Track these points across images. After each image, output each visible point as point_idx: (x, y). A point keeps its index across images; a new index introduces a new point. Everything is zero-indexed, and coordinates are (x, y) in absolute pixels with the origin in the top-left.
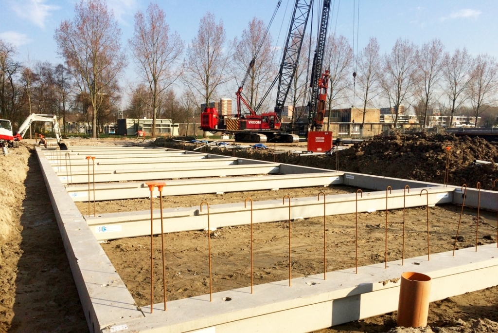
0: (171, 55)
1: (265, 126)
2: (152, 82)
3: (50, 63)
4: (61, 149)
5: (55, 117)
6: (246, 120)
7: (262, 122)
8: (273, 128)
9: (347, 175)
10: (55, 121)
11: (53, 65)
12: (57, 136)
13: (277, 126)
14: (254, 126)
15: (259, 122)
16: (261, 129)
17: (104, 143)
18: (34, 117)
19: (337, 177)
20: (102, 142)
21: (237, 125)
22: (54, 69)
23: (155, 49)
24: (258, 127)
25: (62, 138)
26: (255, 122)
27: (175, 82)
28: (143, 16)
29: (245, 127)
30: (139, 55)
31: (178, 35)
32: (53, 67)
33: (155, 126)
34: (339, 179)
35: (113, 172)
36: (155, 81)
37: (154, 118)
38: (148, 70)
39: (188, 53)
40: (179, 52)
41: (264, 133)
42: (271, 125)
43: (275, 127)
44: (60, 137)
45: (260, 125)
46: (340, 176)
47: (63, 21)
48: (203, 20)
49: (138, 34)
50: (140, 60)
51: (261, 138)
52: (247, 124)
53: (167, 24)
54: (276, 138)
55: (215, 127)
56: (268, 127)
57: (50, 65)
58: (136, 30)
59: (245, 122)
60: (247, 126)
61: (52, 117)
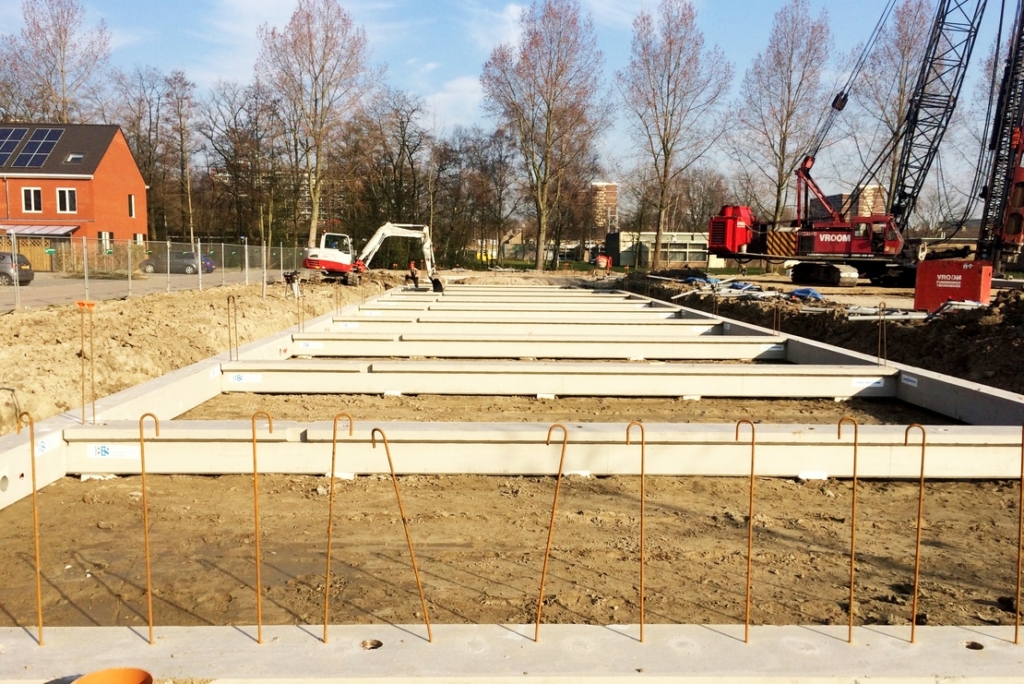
0: (703, 97)
1: (861, 247)
2: (658, 155)
3: (481, 128)
4: (435, 290)
5: (426, 229)
6: (815, 233)
7: (853, 237)
8: (879, 251)
9: (904, 376)
10: (425, 237)
11: (485, 132)
12: (428, 264)
13: (891, 246)
14: (833, 247)
15: (844, 238)
16: (850, 254)
17: (531, 281)
18: (390, 230)
19: (878, 379)
20: (526, 278)
21: (792, 244)
22: (487, 139)
23: (672, 86)
24: (844, 250)
25: (437, 269)
26: (837, 238)
27: (707, 153)
28: (650, 20)
29: (811, 249)
30: (635, 102)
31: (720, 52)
32: (487, 135)
33: (660, 246)
34: (881, 385)
35: (396, 338)
36: (667, 153)
37: (658, 231)
38: (653, 130)
39: (743, 90)
40: (721, 89)
41: (853, 264)
42: (877, 244)
43: (887, 249)
44: (432, 266)
45: (848, 245)
46: (884, 377)
47: (498, 47)
48: (782, 16)
49: (637, 58)
50: (637, 111)
51: (842, 275)
52: (816, 241)
53: (700, 32)
54: (890, 277)
55: (740, 249)
56: (869, 249)
57: (480, 131)
58: (634, 50)
59: (811, 238)
60: (816, 247)
61: (421, 229)
